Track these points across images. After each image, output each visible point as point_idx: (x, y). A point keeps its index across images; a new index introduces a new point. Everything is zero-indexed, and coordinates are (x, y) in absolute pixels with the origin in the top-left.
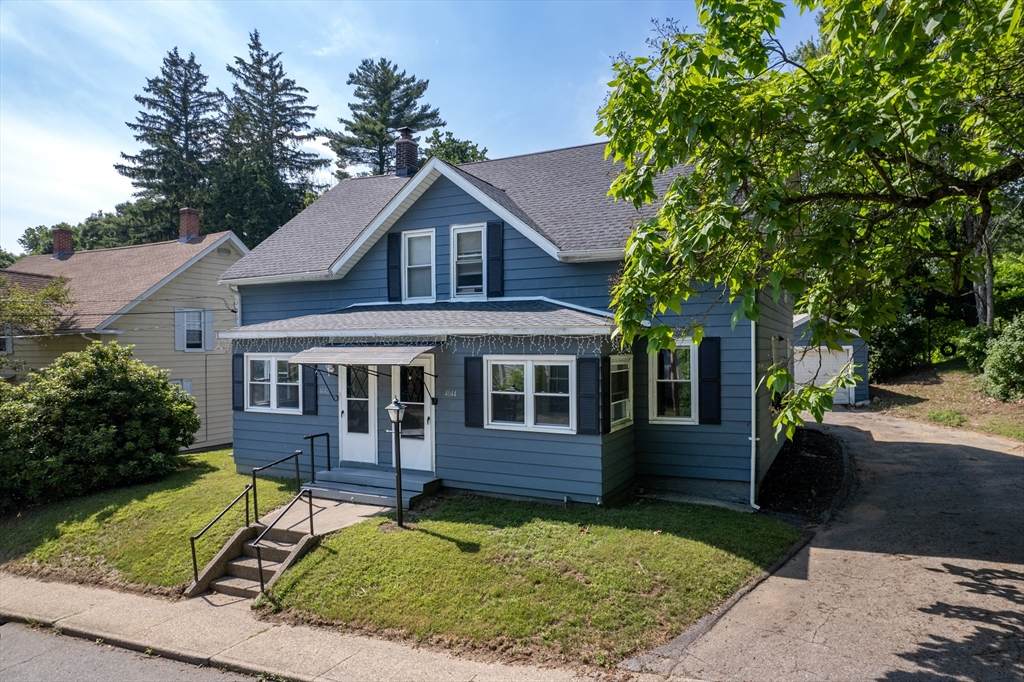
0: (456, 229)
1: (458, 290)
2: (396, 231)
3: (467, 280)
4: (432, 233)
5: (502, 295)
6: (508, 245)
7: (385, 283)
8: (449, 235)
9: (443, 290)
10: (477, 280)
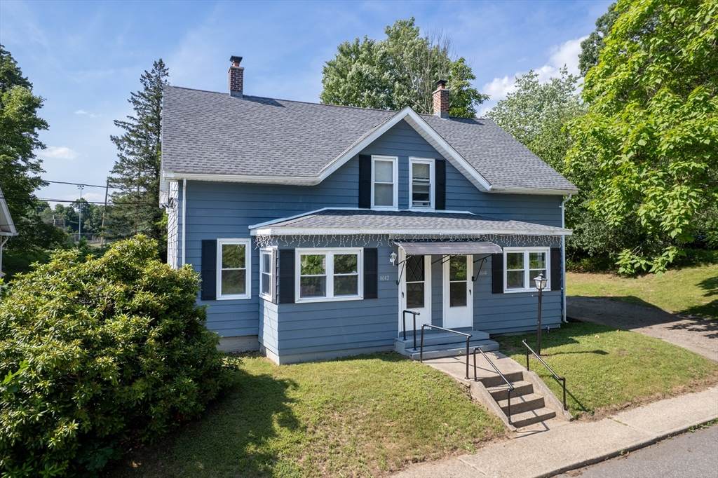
0: (412, 160)
1: (413, 203)
2: (366, 153)
3: (421, 197)
4: (395, 161)
5: (444, 209)
6: (448, 176)
7: (356, 193)
8: (408, 163)
9: (403, 202)
10: (426, 197)
